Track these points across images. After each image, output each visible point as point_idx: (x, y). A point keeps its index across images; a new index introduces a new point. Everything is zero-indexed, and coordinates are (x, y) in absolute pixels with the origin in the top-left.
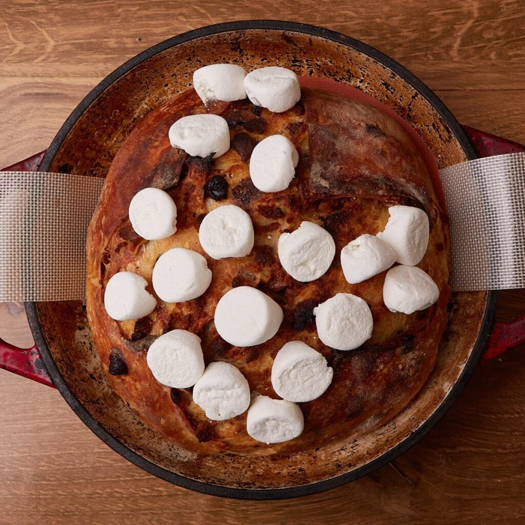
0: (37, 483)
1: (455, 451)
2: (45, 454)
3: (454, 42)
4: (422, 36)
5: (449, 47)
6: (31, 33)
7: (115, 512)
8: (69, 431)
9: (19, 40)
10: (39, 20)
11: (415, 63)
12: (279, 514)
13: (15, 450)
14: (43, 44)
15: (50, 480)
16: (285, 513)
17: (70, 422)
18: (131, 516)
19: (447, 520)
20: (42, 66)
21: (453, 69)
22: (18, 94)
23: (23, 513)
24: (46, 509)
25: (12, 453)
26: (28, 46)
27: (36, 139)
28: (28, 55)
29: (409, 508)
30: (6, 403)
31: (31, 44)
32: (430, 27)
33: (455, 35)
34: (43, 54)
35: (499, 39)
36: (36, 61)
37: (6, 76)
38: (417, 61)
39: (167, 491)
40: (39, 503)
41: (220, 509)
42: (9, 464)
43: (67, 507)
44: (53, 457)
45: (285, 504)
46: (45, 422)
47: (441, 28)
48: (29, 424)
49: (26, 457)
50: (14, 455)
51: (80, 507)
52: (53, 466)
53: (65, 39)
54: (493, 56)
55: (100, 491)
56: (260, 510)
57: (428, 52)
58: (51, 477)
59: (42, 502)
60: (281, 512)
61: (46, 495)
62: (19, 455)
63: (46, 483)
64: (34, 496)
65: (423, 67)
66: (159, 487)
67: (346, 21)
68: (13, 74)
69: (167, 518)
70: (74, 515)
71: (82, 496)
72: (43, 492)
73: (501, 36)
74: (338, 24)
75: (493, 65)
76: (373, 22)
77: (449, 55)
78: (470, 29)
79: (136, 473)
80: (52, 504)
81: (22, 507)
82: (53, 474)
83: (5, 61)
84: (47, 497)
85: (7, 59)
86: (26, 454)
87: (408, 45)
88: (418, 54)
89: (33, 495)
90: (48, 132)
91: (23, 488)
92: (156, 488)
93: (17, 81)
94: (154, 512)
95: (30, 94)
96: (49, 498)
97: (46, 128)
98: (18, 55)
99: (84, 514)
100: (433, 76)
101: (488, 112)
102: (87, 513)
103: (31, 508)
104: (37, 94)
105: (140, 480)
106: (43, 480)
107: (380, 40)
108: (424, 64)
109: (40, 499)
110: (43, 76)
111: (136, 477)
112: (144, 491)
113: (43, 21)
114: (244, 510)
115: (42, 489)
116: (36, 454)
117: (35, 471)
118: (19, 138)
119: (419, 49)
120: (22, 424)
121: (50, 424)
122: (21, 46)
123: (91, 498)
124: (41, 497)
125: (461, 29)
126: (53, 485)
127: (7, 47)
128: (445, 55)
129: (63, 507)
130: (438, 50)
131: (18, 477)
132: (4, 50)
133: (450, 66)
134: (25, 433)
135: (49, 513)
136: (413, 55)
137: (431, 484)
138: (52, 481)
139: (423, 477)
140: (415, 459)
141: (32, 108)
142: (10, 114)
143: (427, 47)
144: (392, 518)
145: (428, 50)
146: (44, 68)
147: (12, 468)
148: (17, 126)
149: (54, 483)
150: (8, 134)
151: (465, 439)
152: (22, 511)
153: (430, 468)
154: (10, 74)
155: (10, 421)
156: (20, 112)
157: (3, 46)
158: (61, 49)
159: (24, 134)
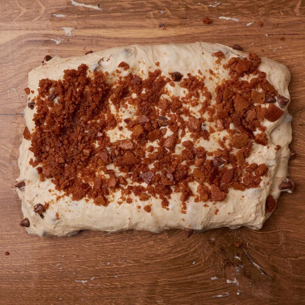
0: (41, 280)
1: (297, 259)
2: (45, 263)
3: (297, 4)
5: (293, 7)
6: (31, 2)
7: (89, 298)
8: (60, 249)
9: (23, 7)
12: (190, 298)
13: (28, 261)
14: (38, 9)
15: (49, 279)
16: (193, 298)
17: (61, 244)
18: (98, 300)
19: (293, 301)
20: (38, 23)
21: (296, 21)
22: (24, 41)
24: (47, 296)
25: (26, 263)
26: (29, 10)
28: (28, 16)
29: (269, 294)
30: (21, 232)
31: (31, 9)
34: (38, 15)
36: (34, 20)
37: (16, 30)
38: (273, 16)
39: (120, 285)
40: (43, 293)
41: (153, 296)
42: (24, 269)
43: (60, 295)
44: (51, 265)
45: (193, 292)
46: (45, 244)
48: (36, 244)
49: (34, 265)
50: (27, 264)
51: (68, 295)
52: (50, 270)
53: (52, 6)
55: (80, 285)
56: (177, 296)
57: (280, 10)
58: (50, 277)
60: (190, 297)
61: (47, 288)
62: (30, 264)
63: (47, 280)
64: (39, 289)
65: (277, 20)
66: (115, 282)
68: (21, 29)
69: (121, 302)
70: (64, 300)
71: (69, 288)
72: (45, 286)
77: (293, 12)
79: (101, 274)
80: (50, 293)
81: (32, 295)
82: (51, 275)
83: (15, 20)
84: (47, 289)
85: (16, 19)
86: (34, 263)
87: (267, 6)
89: (39, 288)
91: (33, 284)
92: (113, 283)
93: (23, 33)
94: (113, 297)
95: (32, 41)
96: (49, 290)
98: (24, 16)
99: (70, 299)
100: (283, 25)
102: (72, 299)
103: (37, 295)
104: (35, 41)
105: (103, 278)
106: (44, 279)
107: (250, 3)
108: (278, 18)
109: (43, 290)
110: (39, 30)
111: (101, 277)
112: (106, 285)
114: (168, 296)
115: (44, 284)
116: (40, 263)
117: (39, 273)
118: (24, 69)
119: (274, 9)
121: (49, 245)
122: (24, 10)
123: (74, 289)
124: (43, 289)
126: (51, 282)
127: (16, 11)
128: (292, 12)
129: (57, 295)
130: (286, 9)
131: (30, 277)
132: (14, 13)
133: (294, 19)
134: (33, 250)
135: (49, 299)
136: (271, 12)
137: (283, 279)
138: (51, 279)
139: (278, 275)
140: (273, 264)
141: (32, 50)
142: (19, 54)
143: (279, 7)
144: (259, 301)
145: (280, 9)
146: (39, 24)
147: (25, 271)
148: (23, 61)
149: (52, 280)
150: (18, 66)
151: (304, 252)
152: (33, 298)
153: (282, 269)
154: (18, 28)
155: (24, 243)
156: (25, 52)
157: (13, 11)
158: (50, 12)
159: (28, 66)
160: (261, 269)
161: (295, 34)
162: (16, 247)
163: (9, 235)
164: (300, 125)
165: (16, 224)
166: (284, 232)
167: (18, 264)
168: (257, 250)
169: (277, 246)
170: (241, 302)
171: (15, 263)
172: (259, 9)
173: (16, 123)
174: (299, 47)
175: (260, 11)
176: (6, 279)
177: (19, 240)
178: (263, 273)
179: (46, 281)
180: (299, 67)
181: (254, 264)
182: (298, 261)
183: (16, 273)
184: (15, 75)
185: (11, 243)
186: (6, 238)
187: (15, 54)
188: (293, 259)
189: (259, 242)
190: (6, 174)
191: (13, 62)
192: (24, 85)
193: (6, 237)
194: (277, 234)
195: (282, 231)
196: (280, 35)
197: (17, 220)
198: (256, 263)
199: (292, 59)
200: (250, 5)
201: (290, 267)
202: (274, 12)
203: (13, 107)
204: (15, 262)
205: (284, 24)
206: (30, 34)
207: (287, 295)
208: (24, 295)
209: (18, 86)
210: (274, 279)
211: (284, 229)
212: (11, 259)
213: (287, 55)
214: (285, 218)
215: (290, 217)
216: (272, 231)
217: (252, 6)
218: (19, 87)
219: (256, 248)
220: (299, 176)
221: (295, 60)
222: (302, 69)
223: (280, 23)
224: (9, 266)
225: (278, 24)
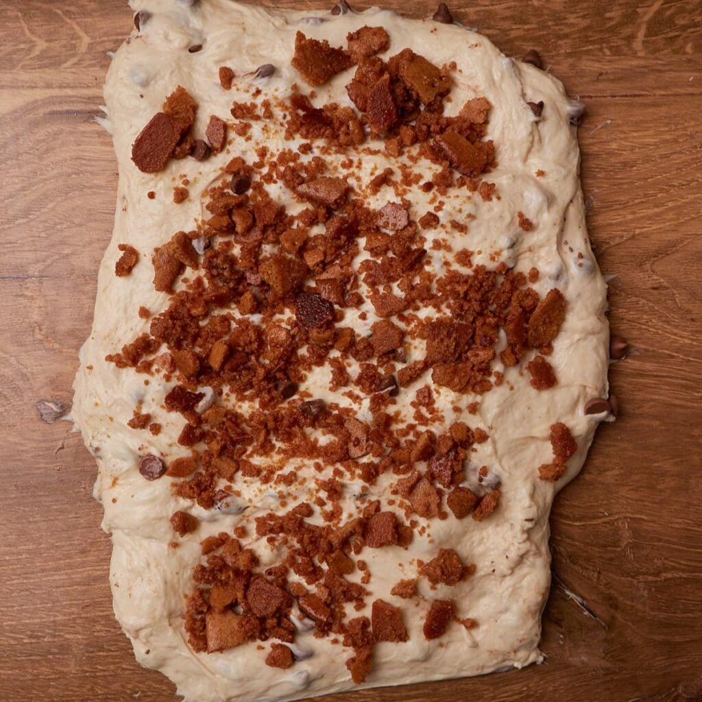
0: (91, 655)
1: (658, 579)
2: (101, 614)
3: (638, 31)
4: (594, 23)
5: (630, 38)
6: (57, 26)
9: (40, 37)
10: (67, 8)
11: (588, 60)
13: (58, 611)
14: (74, 42)
19: (653, 671)
20: (74, 73)
21: (637, 67)
22: (41, 112)
23: (74, 698)
24: (106, 690)
25: (55, 616)
26: (53, 44)
27: (69, 175)
28: (52, 57)
29: (604, 658)
30: (42, 546)
31: (56, 42)
32: (605, 11)
33: (638, 21)
34: (74, 55)
35: (697, 27)
36: (65, 65)
37: (23, 87)
38: (589, 57)
40: (96, 684)
42: (51, 631)
43: (136, 687)
46: (98, 570)
47: (620, 13)
48: (78, 573)
49: (74, 620)
50: (57, 619)
52: (113, 630)
53: (106, 34)
54: (689, 49)
57: (604, 45)
58: (112, 645)
59: (100, 681)
61: (104, 671)
62: (64, 618)
63: (104, 654)
64: (88, 674)
65: (597, 65)
67: (492, 5)
68: (34, 85)
70: (146, 696)
72: (101, 668)
73: (699, 22)
74: (483, 8)
75: (689, 61)
76: (528, 6)
77: (631, 48)
78: (658, 13)
80: (114, 683)
81: (71, 690)
83: (20, 66)
84: (106, 673)
85: (22, 63)
86: (73, 616)
87: (576, 36)
88: (590, 47)
89: (87, 672)
90: (86, 165)
91: (72, 663)
93: (40, 94)
95: (60, 113)
96: (111, 675)
97: (84, 159)
98: (40, 57)
99: (160, 695)
100: (611, 77)
101: (686, 125)
102: (165, 693)
103: (84, 690)
104: (68, 112)
106: (99, 651)
107: (540, 30)
108: (599, 61)
109: (96, 677)
110: (76, 87)
113: (73, 9)
115: (99, 664)
116: (89, 615)
117: (86, 639)
118: (44, 175)
119: (591, 41)
120: (66, 574)
122: (41, 45)
124: (98, 674)
125: (645, 13)
126: (115, 657)
127: (22, 46)
128: (627, 49)
129: (130, 686)
130: (616, 42)
131: (64, 648)
132: (19, 50)
133: (633, 63)
134: (72, 586)
135: (109, 696)
136: (584, 49)
137: (630, 624)
138: (112, 651)
139: (618, 616)
140: (608, 592)
141: (62, 132)
142: (30, 141)
143: (601, 38)
144: (581, 674)
145: (604, 42)
146: (76, 76)
147: (55, 636)
148: (40, 158)
149: (117, 653)
150: (30, 169)
151: (672, 561)
152: (73, 696)
153: (629, 603)
154: (28, 85)
155: (50, 570)
156: (45, 137)
157: (16, 45)
158: (100, 48)
159: (52, 169)
160: (583, 605)
161: (635, 96)
162: (32, 581)
163: (14, 554)
164: (654, 289)
165: (31, 526)
166: (629, 520)
167: (37, 621)
168: (572, 562)
169: (613, 552)
170: (541, 680)
171: (29, 618)
172: (560, 42)
173: (26, 296)
174: (646, 122)
175: (560, 46)
176: (8, 656)
177: (38, 564)
178: (586, 613)
179: (104, 656)
180: (647, 166)
181: (568, 592)
182: (661, 581)
183: (33, 641)
184: (23, 189)
185: (18, 572)
186: (8, 561)
187: (21, 141)
188: (650, 578)
189: (577, 543)
190: (4, 414)
191: (17, 160)
192: (43, 210)
193: (7, 558)
194: (613, 525)
195: (625, 518)
196: (606, 97)
197: (31, 520)
198: (573, 591)
199: (632, 149)
200: (541, 33)
201: (644, 596)
202: (591, 50)
203: (19, 261)
204: (29, 615)
205: (613, 73)
206: (56, 97)
207: (640, 657)
208: (51, 690)
209: (30, 214)
210: (610, 625)
211: (629, 513)
212: (20, 608)
213: (622, 139)
214: (630, 490)
215: (641, 487)
216: (603, 520)
217: (544, 35)
218: (31, 217)
219: (570, 557)
220: (657, 397)
221: (637, 150)
222: (654, 168)
223: (603, 71)
224: (16, 625)
225: (601, 74)
